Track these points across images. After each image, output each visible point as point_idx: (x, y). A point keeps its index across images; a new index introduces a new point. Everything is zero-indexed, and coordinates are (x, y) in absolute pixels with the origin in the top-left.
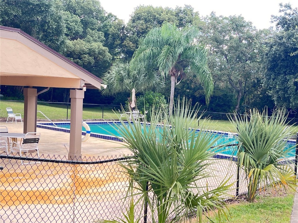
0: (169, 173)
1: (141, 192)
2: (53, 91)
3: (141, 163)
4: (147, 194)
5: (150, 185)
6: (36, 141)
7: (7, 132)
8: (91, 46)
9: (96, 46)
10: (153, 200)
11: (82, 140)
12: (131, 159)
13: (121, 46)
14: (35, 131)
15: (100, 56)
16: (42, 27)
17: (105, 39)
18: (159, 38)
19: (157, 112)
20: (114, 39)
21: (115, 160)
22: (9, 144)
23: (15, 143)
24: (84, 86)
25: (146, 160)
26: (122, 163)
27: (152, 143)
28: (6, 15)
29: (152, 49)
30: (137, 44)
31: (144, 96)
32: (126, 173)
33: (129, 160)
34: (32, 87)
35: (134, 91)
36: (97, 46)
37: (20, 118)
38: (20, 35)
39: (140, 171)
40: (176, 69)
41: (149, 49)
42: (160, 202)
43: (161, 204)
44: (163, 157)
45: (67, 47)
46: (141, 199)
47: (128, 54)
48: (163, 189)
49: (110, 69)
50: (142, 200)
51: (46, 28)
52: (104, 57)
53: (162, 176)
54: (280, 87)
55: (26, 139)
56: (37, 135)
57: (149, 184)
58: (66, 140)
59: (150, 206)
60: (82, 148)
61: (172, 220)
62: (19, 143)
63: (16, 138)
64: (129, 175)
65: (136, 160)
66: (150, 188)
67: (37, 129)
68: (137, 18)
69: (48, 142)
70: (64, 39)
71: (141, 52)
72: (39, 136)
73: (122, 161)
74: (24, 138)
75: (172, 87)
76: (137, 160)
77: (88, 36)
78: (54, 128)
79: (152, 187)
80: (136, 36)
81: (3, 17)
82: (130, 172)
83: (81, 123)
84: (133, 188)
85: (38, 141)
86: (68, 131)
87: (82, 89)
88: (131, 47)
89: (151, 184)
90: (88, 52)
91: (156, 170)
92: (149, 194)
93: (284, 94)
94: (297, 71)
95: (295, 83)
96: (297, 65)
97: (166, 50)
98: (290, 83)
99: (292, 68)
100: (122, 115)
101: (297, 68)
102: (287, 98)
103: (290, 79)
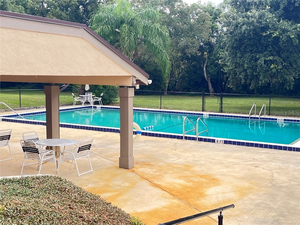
6: (88, 147)
18: (110, 16)
24: (137, 84)
54: (249, 65)
93: (253, 72)
94: (263, 49)
95: (266, 62)
96: (264, 44)
97: (127, 30)
98: (261, 61)
99: (259, 47)
100: (76, 99)
101: (263, 47)
102: (255, 75)
103: (260, 58)
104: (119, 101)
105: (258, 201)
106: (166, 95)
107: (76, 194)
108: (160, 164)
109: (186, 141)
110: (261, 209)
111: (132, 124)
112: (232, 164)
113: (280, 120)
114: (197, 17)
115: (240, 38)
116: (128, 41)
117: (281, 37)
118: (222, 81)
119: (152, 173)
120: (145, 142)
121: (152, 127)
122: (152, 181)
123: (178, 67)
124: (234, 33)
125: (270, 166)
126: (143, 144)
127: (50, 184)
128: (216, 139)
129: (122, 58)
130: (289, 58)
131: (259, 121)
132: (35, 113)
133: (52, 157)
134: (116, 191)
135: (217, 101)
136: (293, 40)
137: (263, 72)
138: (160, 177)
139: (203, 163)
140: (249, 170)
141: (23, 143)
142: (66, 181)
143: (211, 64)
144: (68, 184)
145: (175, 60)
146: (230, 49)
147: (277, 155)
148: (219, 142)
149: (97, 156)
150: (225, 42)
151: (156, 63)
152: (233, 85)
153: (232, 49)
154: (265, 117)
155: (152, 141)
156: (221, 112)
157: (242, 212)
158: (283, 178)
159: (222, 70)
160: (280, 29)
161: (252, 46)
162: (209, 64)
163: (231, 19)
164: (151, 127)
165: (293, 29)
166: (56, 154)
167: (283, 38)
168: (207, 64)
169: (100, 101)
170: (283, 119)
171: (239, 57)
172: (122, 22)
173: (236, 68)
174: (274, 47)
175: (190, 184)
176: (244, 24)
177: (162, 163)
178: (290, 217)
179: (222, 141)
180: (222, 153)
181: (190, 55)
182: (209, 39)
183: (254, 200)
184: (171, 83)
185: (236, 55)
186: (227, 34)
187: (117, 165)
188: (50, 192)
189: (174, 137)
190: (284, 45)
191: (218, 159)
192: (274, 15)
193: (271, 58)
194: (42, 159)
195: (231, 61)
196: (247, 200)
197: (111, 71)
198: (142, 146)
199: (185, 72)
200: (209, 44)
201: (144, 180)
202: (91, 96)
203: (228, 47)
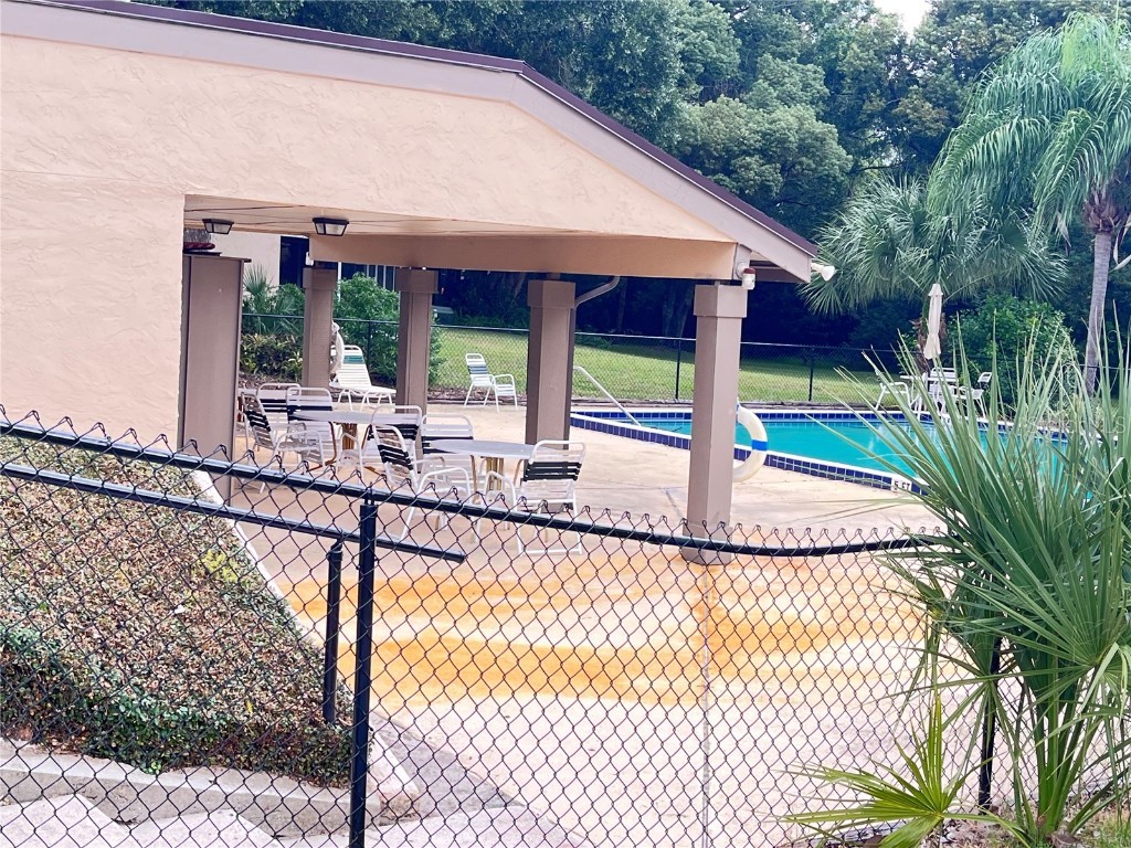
0: (1087, 607)
1: (971, 676)
2: (627, 295)
3: (973, 563)
4: (997, 686)
5: (1006, 652)
6: (567, 471)
7: (471, 438)
8: (771, 123)
9: (791, 119)
10: (1020, 711)
11: (734, 477)
12: (934, 547)
13: (887, 118)
14: (566, 438)
15: (804, 159)
16: (595, 56)
17: (827, 90)
18: (1048, 82)
19: (1044, 369)
20: (862, 90)
21: (872, 547)
22: (475, 479)
23: (497, 474)
24: (746, 271)
25: (993, 552)
26: (898, 560)
27: (1021, 489)
28: (468, 17)
29: (1019, 127)
30: (953, 109)
31: (976, 313)
32: (913, 601)
33: (927, 550)
34: (559, 277)
35: (936, 292)
36: (796, 119)
37: (509, 390)
38: (523, 83)
39: (971, 596)
40: (1115, 204)
41: (1008, 126)
42: (1046, 720)
43: (1051, 729)
44: (1064, 544)
45: (683, 129)
46: (970, 705)
47: (915, 148)
48: (1062, 670)
49: (844, 211)
50: (972, 707)
51: (610, 57)
52: (819, 164)
53: (1058, 621)
55: (535, 464)
56: (572, 452)
57: (1002, 649)
58: (674, 475)
59: (1006, 735)
60: (734, 506)
61: (1092, 796)
62: (511, 477)
63: (502, 460)
64: (924, 606)
65: (954, 553)
66: (1006, 663)
67: (573, 429)
68: (955, 6)
69: (609, 481)
70: (674, 97)
71: (975, 140)
72: (582, 452)
73: (897, 551)
74: (526, 461)
75: (1096, 280)
76: (957, 551)
77: (762, 83)
78: (629, 430)
79: (1016, 661)
80: (947, 79)
81: (460, 25)
82: (930, 597)
83: (731, 411)
84: (940, 658)
85: (577, 472)
86: (683, 444)
87: (738, 283)
88: (928, 124)
89: (1011, 649)
90: (758, 145)
91: (1036, 595)
92: (1003, 686)
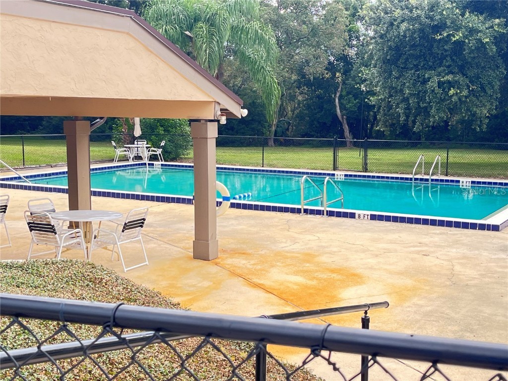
24: (222, 115)
34: (82, 118)
54: (412, 90)
93: (418, 103)
94: (437, 63)
95: (440, 84)
96: (438, 54)
97: (205, 32)
98: (433, 84)
99: (429, 59)
100: (119, 152)
101: (437, 59)
102: (422, 108)
103: (431, 78)
104: (191, 155)
105: (429, 308)
106: (272, 146)
107: (120, 288)
108: (263, 252)
109: (306, 216)
110: (434, 321)
111: (214, 184)
112: (385, 251)
113: (465, 183)
114: (324, 12)
115: (397, 45)
116: (208, 52)
117: (467, 41)
118: (367, 121)
119: (248, 266)
120: (237, 218)
121: (249, 196)
122: (249, 279)
123: (292, 98)
124: (386, 37)
125: (448, 253)
126: (233, 222)
127: (75, 272)
128: (357, 212)
129: (197, 71)
130: (480, 78)
131: (430, 185)
132: (50, 175)
133: (78, 240)
134: (188, 294)
135: (359, 154)
136: (488, 47)
137: (436, 101)
138: (263, 272)
139: (335, 249)
140: (412, 260)
141: (28, 216)
142: (103, 269)
143: (348, 93)
144: (106, 272)
145: (287, 87)
146: (379, 64)
147: (459, 237)
148: (362, 216)
149: (155, 241)
150: (371, 53)
151: (255, 92)
152: (386, 126)
153: (384, 64)
154: (439, 178)
155: (249, 217)
156: (366, 170)
157: (400, 325)
158: (470, 272)
159: (366, 100)
160: (465, 27)
161: (417, 57)
162: (344, 93)
163: (381, 12)
164: (247, 196)
165: (486, 29)
166: (85, 236)
167: (469, 43)
168: (341, 92)
169: (160, 154)
170: (470, 181)
171: (396, 78)
172: (197, 19)
173: (391, 96)
174: (454, 59)
175: (314, 283)
176: (403, 21)
177: (265, 251)
178: (482, 332)
179: (368, 215)
180: (368, 234)
181: (312, 78)
182: (343, 51)
183: (422, 306)
184: (281, 127)
185: (391, 74)
186: (374, 38)
187: (190, 254)
188: (75, 283)
189: (286, 210)
190: (472, 55)
191: (361, 243)
192: (454, 5)
193: (449, 77)
194: (61, 242)
195: (383, 83)
196: (409, 307)
197: (178, 92)
198: (232, 224)
199: (305, 107)
200: (344, 58)
201: (236, 278)
202: (145, 146)
203: (377, 60)
